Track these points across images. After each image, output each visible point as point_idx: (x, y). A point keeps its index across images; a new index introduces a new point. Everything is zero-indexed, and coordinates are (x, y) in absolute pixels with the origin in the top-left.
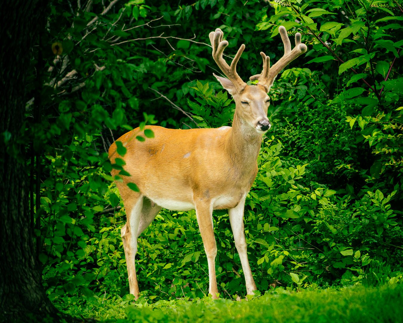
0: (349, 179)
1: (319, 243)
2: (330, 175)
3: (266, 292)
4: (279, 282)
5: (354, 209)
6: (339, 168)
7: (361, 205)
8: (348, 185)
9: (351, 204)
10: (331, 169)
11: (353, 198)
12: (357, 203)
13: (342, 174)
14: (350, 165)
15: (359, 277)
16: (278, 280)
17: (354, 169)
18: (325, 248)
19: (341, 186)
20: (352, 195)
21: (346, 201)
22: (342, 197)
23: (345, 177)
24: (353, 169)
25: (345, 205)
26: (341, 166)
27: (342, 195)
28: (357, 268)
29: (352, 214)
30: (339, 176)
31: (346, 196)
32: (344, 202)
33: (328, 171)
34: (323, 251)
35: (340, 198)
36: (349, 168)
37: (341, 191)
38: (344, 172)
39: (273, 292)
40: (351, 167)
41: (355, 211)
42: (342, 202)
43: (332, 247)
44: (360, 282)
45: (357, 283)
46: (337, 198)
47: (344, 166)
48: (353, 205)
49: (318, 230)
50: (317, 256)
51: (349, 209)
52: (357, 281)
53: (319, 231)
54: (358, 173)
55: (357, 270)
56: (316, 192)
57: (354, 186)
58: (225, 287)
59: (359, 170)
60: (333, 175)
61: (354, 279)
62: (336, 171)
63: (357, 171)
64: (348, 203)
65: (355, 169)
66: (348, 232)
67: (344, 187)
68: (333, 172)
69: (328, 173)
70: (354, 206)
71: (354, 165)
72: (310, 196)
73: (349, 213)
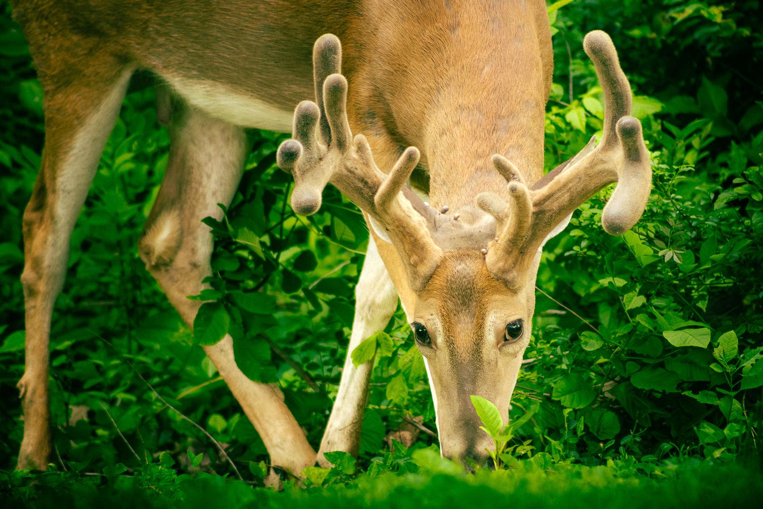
0: (714, 59)
1: (582, 293)
2: (644, 40)
3: (376, 461)
4: (425, 425)
5: (725, 173)
6: (680, 17)
7: (750, 164)
8: (706, 82)
9: (713, 156)
10: (650, 21)
11: (722, 133)
12: (737, 153)
13: (689, 41)
14: (722, 8)
15: (726, 431)
16: (421, 418)
17: (734, 26)
18: (605, 316)
19: (682, 83)
20: (720, 122)
21: (696, 142)
22: (681, 127)
23: (696, 51)
24: (731, 22)
25: (691, 158)
26: (689, 10)
27: (682, 120)
28: (720, 396)
29: (717, 193)
30: (676, 45)
31: (697, 123)
32: (689, 147)
33: (639, 24)
34: (597, 324)
35: (674, 129)
36: (719, 19)
37: (680, 104)
38: (697, 35)
39: (401, 462)
40: (725, 15)
41: (728, 184)
42: (681, 144)
43: (633, 313)
44: (729, 451)
45: (717, 454)
46: (665, 130)
47: (698, 10)
48: (721, 158)
49: (584, 244)
50: (575, 338)
51: (704, 174)
52: (717, 446)
53: (589, 248)
54: (750, 40)
55: (721, 403)
56: (588, 100)
57: (730, 89)
58: (225, 431)
59: (754, 30)
60: (653, 40)
61: (707, 435)
62: (666, 27)
63: (746, 32)
64: (701, 151)
65: (740, 24)
66: (697, 259)
67: (692, 91)
68: (656, 29)
69: (636, 33)
70: (725, 165)
71: (737, 9)
72: (563, 117)
73: (703, 187)
